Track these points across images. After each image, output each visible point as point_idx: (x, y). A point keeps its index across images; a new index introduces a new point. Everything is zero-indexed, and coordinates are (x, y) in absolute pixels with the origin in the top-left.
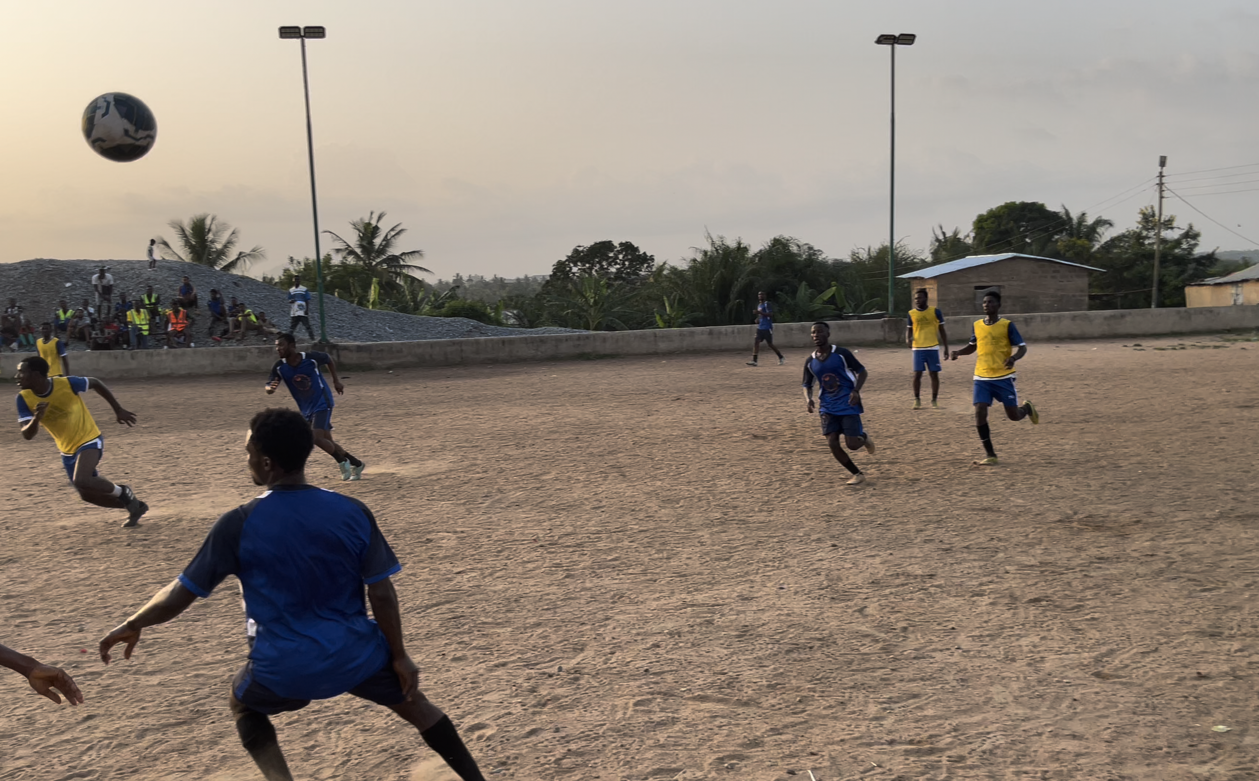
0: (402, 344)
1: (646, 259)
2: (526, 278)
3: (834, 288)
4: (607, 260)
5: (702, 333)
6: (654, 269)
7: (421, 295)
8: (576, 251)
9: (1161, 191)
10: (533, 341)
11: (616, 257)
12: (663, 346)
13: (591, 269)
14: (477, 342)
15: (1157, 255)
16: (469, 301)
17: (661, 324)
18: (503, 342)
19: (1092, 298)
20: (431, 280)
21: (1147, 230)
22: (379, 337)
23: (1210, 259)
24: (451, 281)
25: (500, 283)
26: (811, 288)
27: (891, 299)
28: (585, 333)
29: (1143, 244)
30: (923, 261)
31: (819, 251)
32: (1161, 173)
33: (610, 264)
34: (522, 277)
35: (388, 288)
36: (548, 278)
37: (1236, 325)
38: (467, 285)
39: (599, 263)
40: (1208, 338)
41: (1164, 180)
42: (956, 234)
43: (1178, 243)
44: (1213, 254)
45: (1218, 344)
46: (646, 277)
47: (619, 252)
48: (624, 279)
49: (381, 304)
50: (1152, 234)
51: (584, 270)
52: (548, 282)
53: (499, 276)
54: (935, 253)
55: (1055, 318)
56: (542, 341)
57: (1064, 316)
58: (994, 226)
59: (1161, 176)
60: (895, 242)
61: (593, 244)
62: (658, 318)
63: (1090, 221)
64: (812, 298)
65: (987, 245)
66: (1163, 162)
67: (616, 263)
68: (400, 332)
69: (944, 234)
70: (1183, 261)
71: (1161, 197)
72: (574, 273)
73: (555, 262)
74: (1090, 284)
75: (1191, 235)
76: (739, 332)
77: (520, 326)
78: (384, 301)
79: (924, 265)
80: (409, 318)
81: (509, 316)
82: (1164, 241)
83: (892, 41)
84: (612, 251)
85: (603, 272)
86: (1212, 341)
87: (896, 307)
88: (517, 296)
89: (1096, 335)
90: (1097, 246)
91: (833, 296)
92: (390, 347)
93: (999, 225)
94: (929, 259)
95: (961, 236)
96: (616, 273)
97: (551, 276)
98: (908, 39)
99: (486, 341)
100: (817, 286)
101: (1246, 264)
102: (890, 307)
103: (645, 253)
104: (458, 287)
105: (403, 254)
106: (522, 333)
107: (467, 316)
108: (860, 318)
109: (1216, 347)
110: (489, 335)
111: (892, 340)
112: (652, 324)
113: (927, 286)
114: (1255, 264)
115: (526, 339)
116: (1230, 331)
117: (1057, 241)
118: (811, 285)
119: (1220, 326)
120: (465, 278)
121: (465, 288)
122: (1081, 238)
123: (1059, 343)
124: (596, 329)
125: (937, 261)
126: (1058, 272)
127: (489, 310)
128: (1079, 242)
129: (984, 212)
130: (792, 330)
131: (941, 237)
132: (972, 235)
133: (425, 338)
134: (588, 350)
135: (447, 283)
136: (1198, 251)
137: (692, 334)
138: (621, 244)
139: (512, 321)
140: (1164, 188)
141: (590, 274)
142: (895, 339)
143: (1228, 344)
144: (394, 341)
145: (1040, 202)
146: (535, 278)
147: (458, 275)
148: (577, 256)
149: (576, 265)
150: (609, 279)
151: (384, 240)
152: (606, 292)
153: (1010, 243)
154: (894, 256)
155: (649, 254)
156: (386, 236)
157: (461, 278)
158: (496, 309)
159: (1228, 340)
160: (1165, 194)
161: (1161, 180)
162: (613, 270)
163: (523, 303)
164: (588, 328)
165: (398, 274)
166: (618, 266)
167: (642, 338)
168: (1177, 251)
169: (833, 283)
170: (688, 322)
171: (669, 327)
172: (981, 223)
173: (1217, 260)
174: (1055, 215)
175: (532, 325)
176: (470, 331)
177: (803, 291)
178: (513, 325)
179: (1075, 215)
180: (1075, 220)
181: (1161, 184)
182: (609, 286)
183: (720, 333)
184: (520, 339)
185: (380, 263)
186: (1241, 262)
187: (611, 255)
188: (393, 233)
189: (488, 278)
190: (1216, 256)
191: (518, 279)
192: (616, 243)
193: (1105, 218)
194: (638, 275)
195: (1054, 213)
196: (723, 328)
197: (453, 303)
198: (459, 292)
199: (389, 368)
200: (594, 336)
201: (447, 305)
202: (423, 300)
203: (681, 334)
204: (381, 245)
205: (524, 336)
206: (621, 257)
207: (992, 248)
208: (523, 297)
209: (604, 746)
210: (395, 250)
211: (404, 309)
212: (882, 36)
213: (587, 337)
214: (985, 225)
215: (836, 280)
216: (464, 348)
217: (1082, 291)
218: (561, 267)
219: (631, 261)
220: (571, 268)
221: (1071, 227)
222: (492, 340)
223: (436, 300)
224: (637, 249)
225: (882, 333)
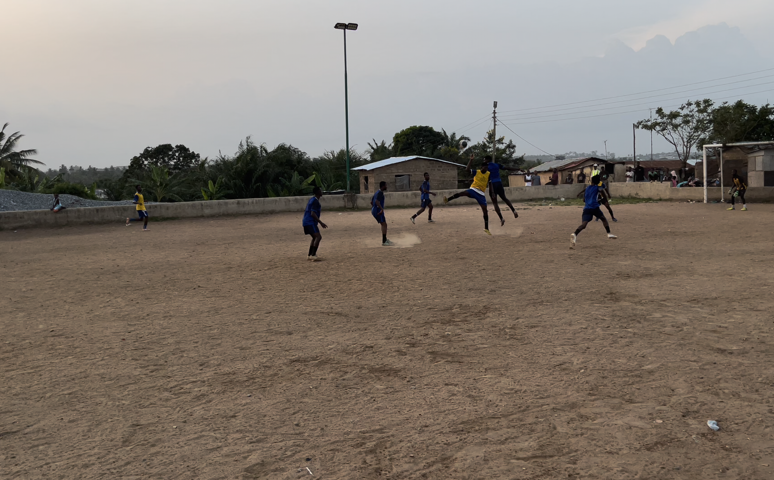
0: (24, 212)
1: (194, 156)
2: (112, 168)
3: (314, 176)
4: (168, 157)
5: (233, 203)
6: (200, 163)
7: (36, 179)
8: (146, 150)
9: (495, 121)
10: (118, 209)
11: (174, 155)
12: (207, 211)
13: (157, 162)
14: (79, 211)
15: (493, 158)
16: (71, 184)
17: (205, 197)
18: (97, 210)
19: (459, 181)
20: (43, 169)
21: (489, 143)
22: (6, 208)
23: (521, 160)
24: (58, 170)
25: (93, 171)
26: (300, 175)
27: (348, 182)
28: (154, 204)
29: (487, 151)
30: (365, 160)
31: (304, 153)
32: (494, 111)
33: (170, 159)
34: (109, 167)
35: (11, 175)
36: (128, 168)
37: (535, 196)
38: (70, 172)
39: (163, 158)
40: (520, 204)
41: (496, 115)
42: (383, 144)
43: (504, 151)
44: (522, 157)
45: (526, 207)
46: (194, 168)
47: (176, 151)
48: (180, 169)
49: (7, 185)
50: (491, 145)
51: (152, 163)
52: (127, 171)
53: (93, 166)
54: (372, 156)
55: (440, 193)
56: (125, 209)
57: (445, 192)
58: (405, 140)
59: (495, 112)
60: (349, 148)
61: (158, 146)
62: (203, 194)
63: (457, 138)
64: (301, 182)
65: (401, 150)
66: (495, 105)
67: (174, 159)
68: (21, 205)
69: (376, 144)
70: (507, 161)
71: (495, 125)
72: (145, 165)
73: (132, 158)
74: (458, 174)
75: (511, 146)
76: (256, 203)
77: (109, 199)
78: (9, 183)
79: (366, 162)
80: (28, 195)
81: (100, 193)
82: (498, 149)
83: (344, 27)
84: (171, 151)
85: (166, 164)
86: (523, 205)
87: (351, 188)
88: (106, 180)
89: (462, 203)
90: (462, 152)
91: (314, 180)
92: (15, 215)
93: (408, 140)
94: (369, 159)
95: (387, 145)
96: (174, 165)
97: (129, 166)
98: (354, 27)
99: (85, 210)
100: (305, 174)
101: (539, 163)
102: (348, 187)
103: (193, 152)
104: (64, 174)
105: (22, 152)
106: (110, 204)
107: (71, 193)
108: (330, 194)
109: (525, 209)
110: (88, 206)
111: (349, 207)
112: (200, 198)
113: (368, 175)
114: (543, 163)
115: (113, 208)
116: (531, 200)
117: (440, 148)
118: (300, 173)
119: (527, 198)
120: (68, 168)
121: (68, 174)
122: (453, 147)
123: (443, 207)
124: (162, 201)
125: (373, 160)
126: (441, 167)
127: (86, 189)
128: (452, 149)
129: (399, 131)
130: (290, 201)
131: (375, 147)
132: (393, 145)
133: (41, 208)
134: (156, 215)
135: (55, 171)
136: (515, 156)
137: (226, 204)
138: (177, 146)
139: (103, 197)
140: (496, 120)
141: (157, 165)
142: (351, 206)
143: (531, 207)
144: (17, 211)
145: (430, 126)
146: (118, 168)
147: (63, 166)
148: (147, 154)
149: (146, 160)
150: (170, 169)
151: (7, 142)
152: (168, 178)
153: (414, 151)
154: (349, 157)
155: (196, 153)
156: (10, 138)
157: (65, 168)
158: (92, 189)
159: (530, 205)
160: (496, 123)
161: (494, 115)
162: (172, 163)
163: (110, 184)
164: (156, 200)
165: (18, 166)
166: (175, 161)
167: (193, 206)
168: (503, 155)
169: (314, 172)
170: (223, 196)
171: (211, 199)
172: (397, 138)
173: (524, 161)
174: (439, 133)
175: (117, 199)
176: (73, 203)
177: (296, 177)
178: (104, 199)
179: (449, 135)
180: (449, 137)
181: (494, 117)
182: (170, 174)
183: (244, 203)
184: (109, 208)
185: (6, 157)
186: (536, 162)
187: (171, 153)
188: (13, 138)
189: (85, 168)
190: (524, 159)
191: (106, 169)
192: (174, 146)
193: (465, 136)
194: (189, 166)
195: (438, 132)
196: (246, 200)
197: (60, 185)
198: (64, 178)
199: (15, 229)
200: (160, 205)
201: (55, 186)
202: (38, 182)
203: (219, 204)
204: (5, 145)
205: (112, 206)
206: (177, 154)
207: (403, 153)
208: (110, 180)
209: (176, 468)
210: (17, 149)
211: (24, 189)
212: (338, 24)
213: (156, 206)
214: (399, 139)
215: (316, 170)
216: (69, 215)
217: (454, 178)
218: (136, 161)
219: (184, 158)
220: (143, 162)
221: (448, 141)
222: (89, 209)
223: (47, 183)
224: (188, 150)
225: (343, 203)
